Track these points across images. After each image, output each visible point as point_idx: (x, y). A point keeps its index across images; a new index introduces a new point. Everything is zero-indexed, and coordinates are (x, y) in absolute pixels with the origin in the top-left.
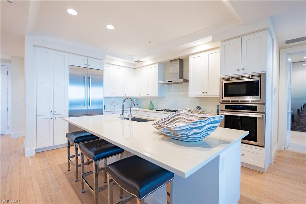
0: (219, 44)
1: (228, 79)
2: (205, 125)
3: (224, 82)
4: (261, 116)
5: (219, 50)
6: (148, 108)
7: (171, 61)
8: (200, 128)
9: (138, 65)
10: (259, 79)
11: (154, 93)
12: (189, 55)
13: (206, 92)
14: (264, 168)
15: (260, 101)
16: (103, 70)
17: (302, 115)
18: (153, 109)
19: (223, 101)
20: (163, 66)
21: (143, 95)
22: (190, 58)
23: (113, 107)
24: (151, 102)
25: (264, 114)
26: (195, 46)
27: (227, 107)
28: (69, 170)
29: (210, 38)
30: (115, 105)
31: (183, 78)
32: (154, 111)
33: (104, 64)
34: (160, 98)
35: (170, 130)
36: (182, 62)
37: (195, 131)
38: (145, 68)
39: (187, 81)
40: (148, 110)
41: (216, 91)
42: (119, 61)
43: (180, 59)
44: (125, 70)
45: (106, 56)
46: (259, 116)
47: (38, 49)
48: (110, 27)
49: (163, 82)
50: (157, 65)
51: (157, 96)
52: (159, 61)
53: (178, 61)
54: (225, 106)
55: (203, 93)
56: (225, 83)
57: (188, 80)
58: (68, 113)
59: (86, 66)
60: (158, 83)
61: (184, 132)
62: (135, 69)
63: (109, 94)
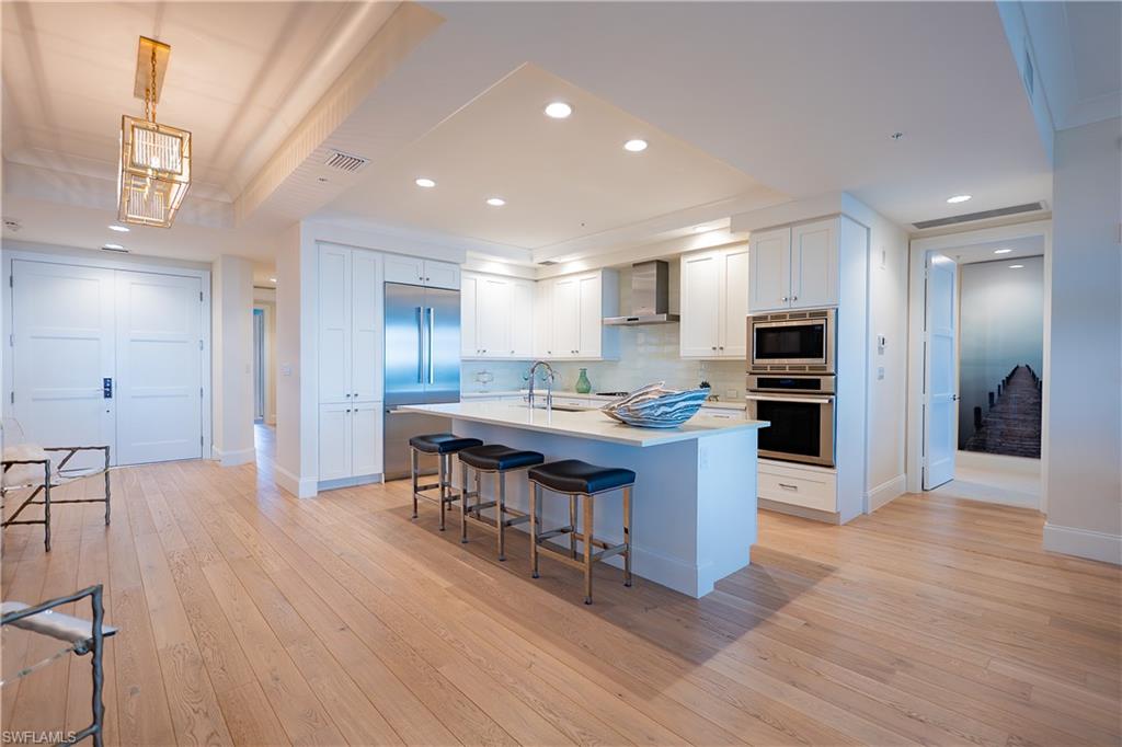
0: (745, 236)
1: (763, 318)
2: (677, 402)
3: (757, 326)
4: (827, 401)
5: (745, 248)
6: (574, 388)
7: (635, 265)
8: (671, 405)
9: (546, 272)
10: (823, 322)
11: (592, 349)
12: (680, 254)
13: (722, 348)
14: (834, 511)
15: (825, 368)
16: (458, 291)
17: (998, 408)
18: (587, 391)
19: (754, 368)
20: (615, 277)
21: (561, 353)
22: (684, 262)
23: (480, 386)
24: (584, 372)
25: (833, 397)
26: (694, 235)
27: (763, 383)
28: (416, 517)
29: (727, 222)
30: (486, 379)
31: (667, 312)
32: (591, 395)
33: (463, 274)
34: (608, 362)
35: (629, 411)
36: (665, 270)
37: (663, 409)
38: (566, 280)
39: (677, 318)
40: (576, 395)
41: (739, 346)
42: (496, 265)
43: (658, 261)
44: (511, 284)
45: (469, 254)
46: (823, 401)
47: (322, 247)
48: (496, 202)
49: (614, 320)
50: (599, 275)
51: (599, 355)
52: (603, 266)
53: (655, 266)
54: (759, 379)
55: (714, 349)
56: (758, 329)
57: (679, 316)
58: (381, 398)
59: (421, 283)
60: (602, 321)
61: (648, 411)
62: (536, 281)
63: (471, 353)
